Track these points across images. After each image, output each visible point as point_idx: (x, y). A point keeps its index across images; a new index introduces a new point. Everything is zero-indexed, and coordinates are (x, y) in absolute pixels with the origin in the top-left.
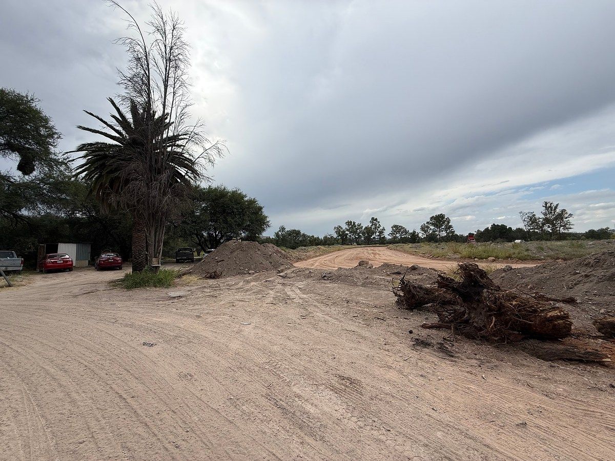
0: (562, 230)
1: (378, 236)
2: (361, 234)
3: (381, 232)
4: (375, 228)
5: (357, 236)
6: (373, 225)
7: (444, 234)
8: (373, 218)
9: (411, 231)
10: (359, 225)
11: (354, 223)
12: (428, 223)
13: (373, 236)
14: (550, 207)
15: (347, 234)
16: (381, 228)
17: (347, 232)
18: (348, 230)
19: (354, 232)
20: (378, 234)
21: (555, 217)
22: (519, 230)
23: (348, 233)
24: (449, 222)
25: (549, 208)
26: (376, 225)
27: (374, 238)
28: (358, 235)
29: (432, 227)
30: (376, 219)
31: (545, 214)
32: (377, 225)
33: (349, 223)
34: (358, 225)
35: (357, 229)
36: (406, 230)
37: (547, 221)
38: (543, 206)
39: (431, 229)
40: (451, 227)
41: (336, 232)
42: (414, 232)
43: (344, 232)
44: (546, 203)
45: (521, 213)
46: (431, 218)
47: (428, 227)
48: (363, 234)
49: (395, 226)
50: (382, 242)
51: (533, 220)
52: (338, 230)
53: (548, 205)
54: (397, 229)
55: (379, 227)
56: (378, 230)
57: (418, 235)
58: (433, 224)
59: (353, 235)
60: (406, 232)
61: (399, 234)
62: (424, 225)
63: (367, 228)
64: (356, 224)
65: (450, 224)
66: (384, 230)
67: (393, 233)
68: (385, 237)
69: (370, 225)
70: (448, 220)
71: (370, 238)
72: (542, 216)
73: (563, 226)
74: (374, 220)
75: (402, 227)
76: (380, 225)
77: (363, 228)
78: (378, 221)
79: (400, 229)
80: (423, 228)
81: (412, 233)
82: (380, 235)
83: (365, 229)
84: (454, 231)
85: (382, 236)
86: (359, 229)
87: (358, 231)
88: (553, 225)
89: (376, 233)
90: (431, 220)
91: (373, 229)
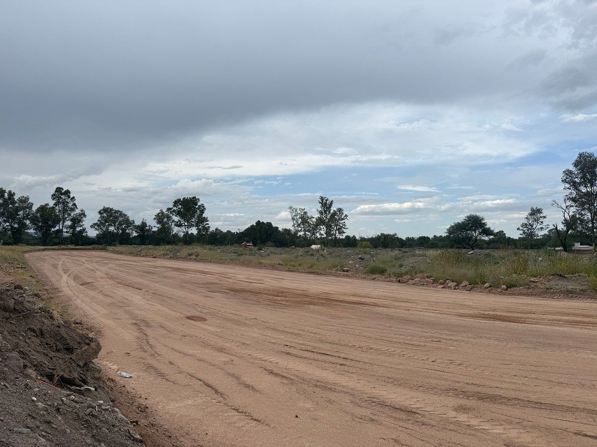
0: (338, 236)
1: (71, 227)
2: (28, 222)
3: (77, 221)
4: (65, 210)
5: (16, 226)
8: (59, 190)
9: (138, 223)
10: (24, 200)
11: (11, 195)
12: (169, 209)
13: (57, 228)
14: (326, 203)
16: (78, 211)
20: (69, 223)
21: (331, 217)
22: (287, 231)
24: (202, 212)
25: (326, 205)
26: (65, 203)
27: (60, 231)
28: (19, 223)
31: (321, 213)
32: (70, 205)
35: (17, 209)
36: (128, 219)
37: (320, 221)
38: (320, 203)
39: (173, 221)
40: (205, 220)
42: (144, 224)
44: (322, 199)
45: (290, 208)
46: (176, 203)
47: (169, 218)
48: (34, 220)
49: (106, 210)
50: (79, 241)
51: (305, 219)
53: (324, 201)
54: (109, 215)
55: (72, 210)
56: (69, 215)
58: (179, 213)
59: (5, 221)
60: (128, 223)
61: (115, 226)
62: (162, 212)
63: (43, 209)
64: (16, 198)
65: (204, 215)
66: (85, 216)
67: (101, 223)
68: (84, 230)
69: (51, 203)
70: (202, 209)
71: (50, 230)
72: (317, 215)
73: (338, 229)
74: (61, 194)
75: (121, 214)
76: (74, 205)
77: (34, 208)
78: (71, 197)
79: (117, 218)
80: (160, 218)
81: (138, 226)
82: (73, 227)
83: (38, 210)
84: (209, 227)
85: (78, 229)
86: (24, 208)
87: (21, 213)
88: (329, 227)
89: (64, 222)
90: (174, 206)
91: (59, 211)
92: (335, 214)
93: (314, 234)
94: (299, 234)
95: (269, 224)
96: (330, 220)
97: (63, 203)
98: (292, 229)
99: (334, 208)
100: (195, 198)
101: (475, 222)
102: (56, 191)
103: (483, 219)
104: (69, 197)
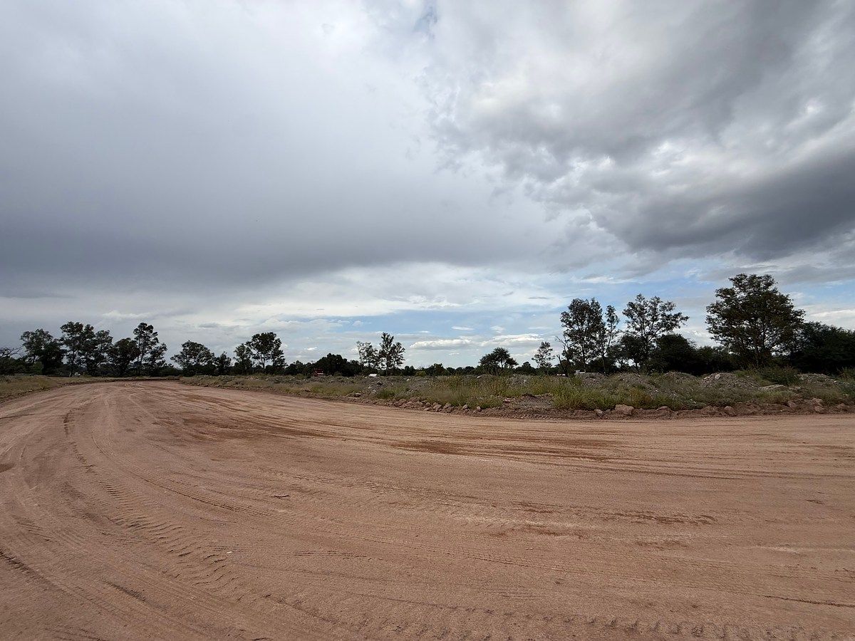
0: (396, 366)
1: (149, 359)
2: (105, 354)
3: (157, 354)
4: (145, 344)
5: (92, 358)
6: (140, 337)
7: (270, 363)
8: (143, 326)
9: (218, 355)
10: (103, 334)
11: (89, 329)
12: (248, 343)
13: (136, 360)
15: (65, 351)
16: (158, 345)
17: (64, 347)
18: (67, 343)
19: (89, 348)
20: (149, 356)
21: (391, 350)
22: (355, 363)
23: (68, 349)
24: (279, 346)
25: (387, 340)
26: (146, 338)
27: (138, 363)
28: (95, 356)
29: (255, 352)
30: (151, 327)
31: (383, 346)
32: (152, 339)
33: (73, 328)
34: (99, 334)
35: (96, 343)
36: (209, 352)
37: (383, 354)
38: (382, 338)
39: (251, 354)
40: (281, 352)
41: (29, 345)
42: (224, 357)
43: (54, 345)
44: (384, 335)
45: (358, 342)
46: (255, 337)
47: (247, 350)
48: (112, 353)
49: (188, 344)
50: (158, 372)
51: (369, 352)
52: (36, 341)
53: (386, 336)
54: (192, 349)
55: (153, 343)
56: (150, 348)
57: (228, 363)
58: (258, 347)
59: (81, 355)
60: (208, 355)
61: (195, 358)
62: (243, 346)
63: (123, 343)
64: (95, 331)
65: (279, 349)
66: (165, 349)
67: (183, 356)
68: (163, 362)
69: (133, 337)
70: (278, 343)
71: (129, 362)
72: (379, 348)
73: (397, 360)
74: (144, 329)
75: (202, 347)
76: (156, 339)
77: (114, 342)
78: (154, 332)
79: (198, 351)
80: (240, 351)
81: (218, 358)
82: (152, 359)
83: (119, 343)
84: (284, 359)
85: (157, 361)
86: (102, 342)
87: (99, 346)
88: (388, 358)
89: (143, 354)
90: (253, 340)
91: (140, 345)
92: (395, 347)
93: (377, 364)
94: (365, 365)
95: (339, 357)
96: (390, 353)
97: (145, 337)
98: (359, 360)
99: (394, 343)
100: (272, 333)
101: (501, 354)
102: (139, 327)
103: (507, 351)
104: (151, 332)
